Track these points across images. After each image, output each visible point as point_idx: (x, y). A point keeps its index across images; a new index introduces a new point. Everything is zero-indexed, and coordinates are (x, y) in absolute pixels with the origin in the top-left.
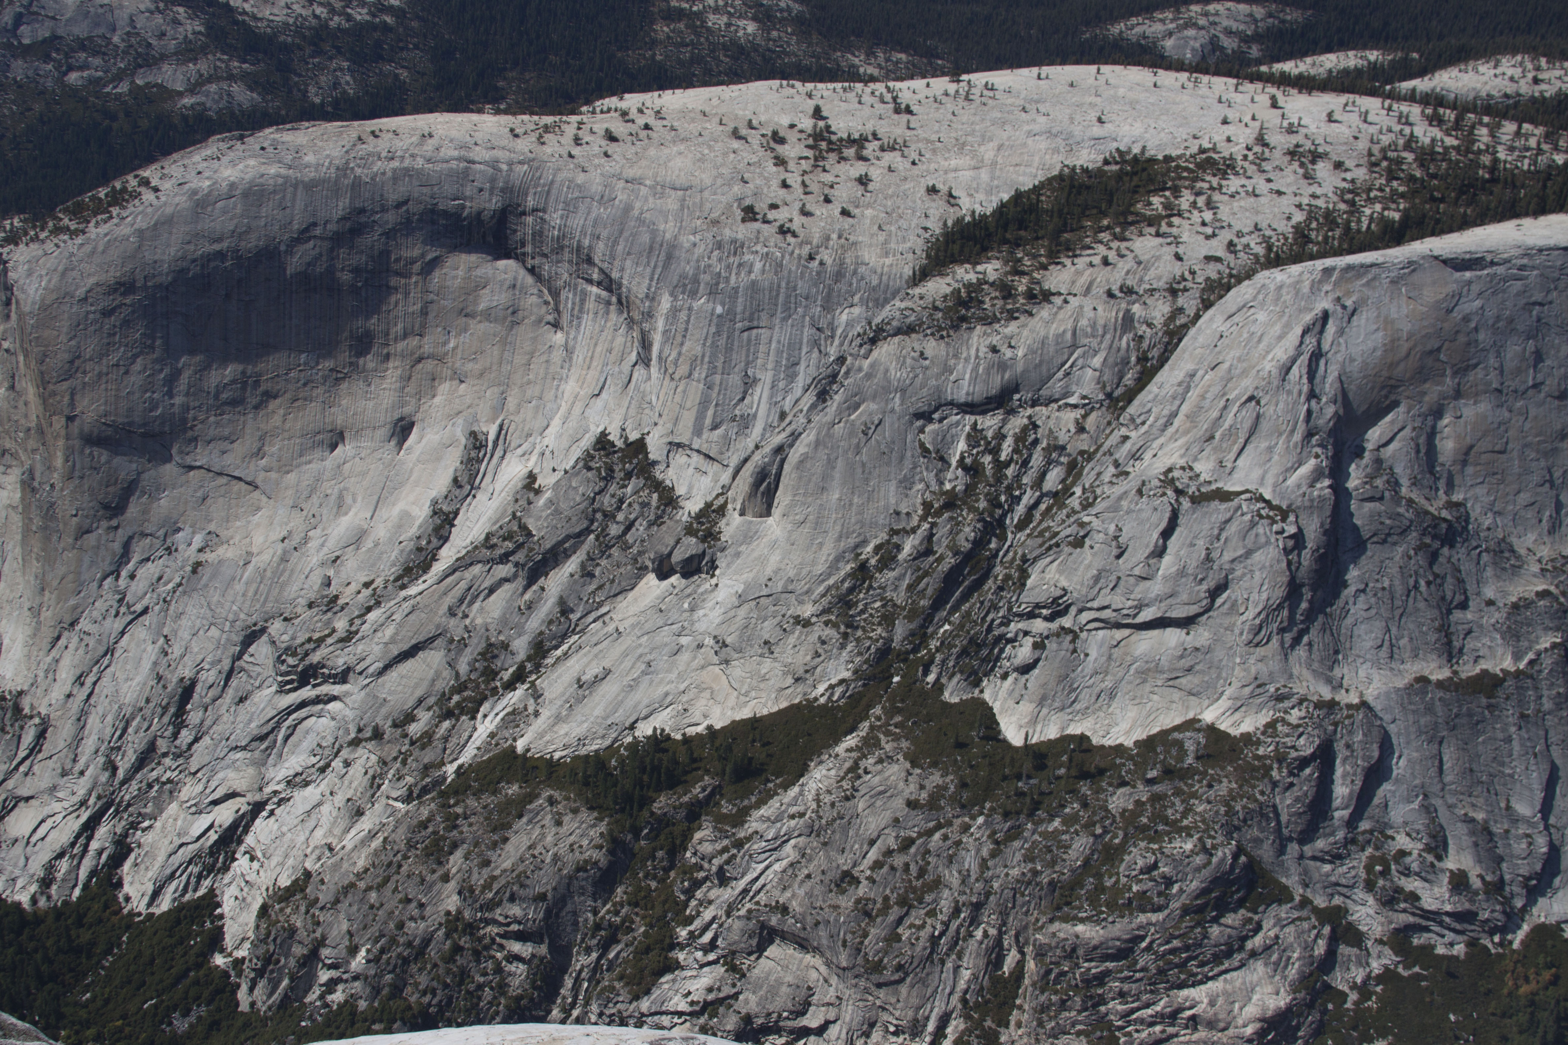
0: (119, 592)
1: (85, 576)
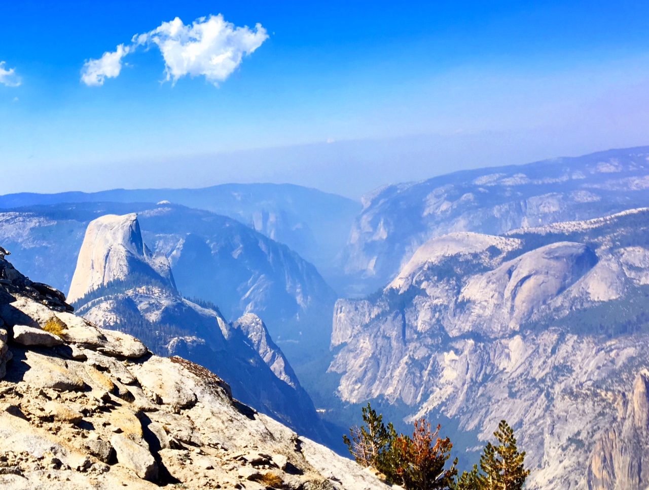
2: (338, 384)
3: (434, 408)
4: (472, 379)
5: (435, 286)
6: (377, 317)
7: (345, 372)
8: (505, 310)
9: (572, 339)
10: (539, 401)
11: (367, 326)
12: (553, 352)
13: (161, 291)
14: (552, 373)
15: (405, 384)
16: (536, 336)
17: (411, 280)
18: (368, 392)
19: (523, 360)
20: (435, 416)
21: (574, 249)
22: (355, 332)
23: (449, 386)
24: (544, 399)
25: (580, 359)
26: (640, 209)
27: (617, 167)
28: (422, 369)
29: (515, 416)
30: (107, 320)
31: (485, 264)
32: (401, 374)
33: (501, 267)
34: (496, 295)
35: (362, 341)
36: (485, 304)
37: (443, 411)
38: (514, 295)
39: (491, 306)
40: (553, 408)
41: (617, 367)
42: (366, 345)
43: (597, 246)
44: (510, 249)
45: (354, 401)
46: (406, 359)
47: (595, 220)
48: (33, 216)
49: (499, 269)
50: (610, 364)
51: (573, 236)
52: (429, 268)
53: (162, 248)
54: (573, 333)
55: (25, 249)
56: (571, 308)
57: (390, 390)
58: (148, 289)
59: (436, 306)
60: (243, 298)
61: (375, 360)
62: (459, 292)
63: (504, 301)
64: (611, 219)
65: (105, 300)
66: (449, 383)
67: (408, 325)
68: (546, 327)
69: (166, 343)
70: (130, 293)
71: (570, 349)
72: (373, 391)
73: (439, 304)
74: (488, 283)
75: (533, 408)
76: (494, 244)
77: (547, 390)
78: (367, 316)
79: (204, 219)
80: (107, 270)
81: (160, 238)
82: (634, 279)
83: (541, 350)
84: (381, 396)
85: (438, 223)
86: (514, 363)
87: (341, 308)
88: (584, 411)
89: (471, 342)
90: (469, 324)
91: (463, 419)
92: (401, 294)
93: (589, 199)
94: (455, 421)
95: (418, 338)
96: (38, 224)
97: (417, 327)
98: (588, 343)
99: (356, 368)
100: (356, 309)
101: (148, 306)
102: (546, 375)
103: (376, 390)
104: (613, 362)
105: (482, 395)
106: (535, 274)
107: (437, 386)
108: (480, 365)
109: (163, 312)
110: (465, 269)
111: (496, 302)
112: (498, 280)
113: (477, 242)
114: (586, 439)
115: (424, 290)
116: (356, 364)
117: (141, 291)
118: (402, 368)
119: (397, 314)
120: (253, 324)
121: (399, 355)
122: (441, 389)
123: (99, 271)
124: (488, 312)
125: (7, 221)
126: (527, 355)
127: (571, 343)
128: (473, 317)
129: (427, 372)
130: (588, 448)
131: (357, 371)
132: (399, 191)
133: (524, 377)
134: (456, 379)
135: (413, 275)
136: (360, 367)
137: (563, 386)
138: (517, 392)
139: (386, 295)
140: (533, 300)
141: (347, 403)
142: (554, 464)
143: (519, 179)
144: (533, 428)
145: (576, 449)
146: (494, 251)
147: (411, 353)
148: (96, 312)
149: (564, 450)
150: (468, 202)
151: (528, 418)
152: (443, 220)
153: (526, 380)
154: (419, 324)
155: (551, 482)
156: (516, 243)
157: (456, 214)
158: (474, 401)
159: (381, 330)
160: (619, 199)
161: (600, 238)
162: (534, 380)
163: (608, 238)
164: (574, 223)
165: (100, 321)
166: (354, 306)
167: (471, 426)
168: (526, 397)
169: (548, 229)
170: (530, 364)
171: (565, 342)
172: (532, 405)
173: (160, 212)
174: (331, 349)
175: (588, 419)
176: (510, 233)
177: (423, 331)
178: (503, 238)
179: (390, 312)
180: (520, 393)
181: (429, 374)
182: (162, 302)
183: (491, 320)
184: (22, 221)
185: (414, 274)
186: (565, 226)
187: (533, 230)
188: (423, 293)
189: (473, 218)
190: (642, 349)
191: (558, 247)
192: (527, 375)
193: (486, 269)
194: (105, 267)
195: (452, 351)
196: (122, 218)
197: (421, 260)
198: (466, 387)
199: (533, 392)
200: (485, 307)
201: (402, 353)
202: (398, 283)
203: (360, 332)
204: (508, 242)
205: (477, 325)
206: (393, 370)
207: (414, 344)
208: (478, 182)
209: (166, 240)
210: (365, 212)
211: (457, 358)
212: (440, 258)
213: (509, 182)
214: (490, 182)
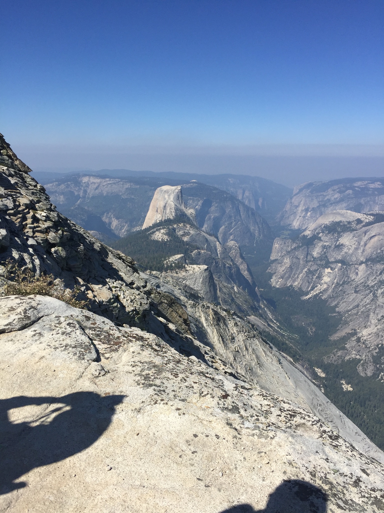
2: (271, 278)
3: (317, 294)
4: (337, 282)
5: (326, 236)
6: (295, 248)
7: (275, 273)
8: (360, 251)
10: (369, 296)
11: (289, 252)
12: (381, 274)
13: (191, 227)
14: (378, 284)
15: (304, 282)
16: (373, 265)
17: (314, 232)
18: (285, 283)
19: (364, 276)
20: (316, 297)
22: (283, 254)
23: (325, 284)
24: (372, 295)
28: (313, 275)
29: (356, 302)
30: (163, 238)
31: (353, 228)
32: (302, 276)
33: (361, 230)
34: (356, 243)
35: (285, 259)
36: (350, 247)
37: (320, 296)
38: (365, 244)
39: (353, 249)
40: (377, 301)
42: (287, 261)
44: (367, 221)
45: (278, 287)
46: (306, 269)
48: (128, 182)
52: (324, 227)
53: (191, 204)
55: (123, 198)
57: (296, 283)
58: (184, 225)
59: (325, 246)
61: (291, 269)
62: (338, 240)
63: (360, 247)
65: (163, 228)
66: (326, 283)
67: (310, 254)
68: (379, 261)
69: (191, 252)
70: (175, 226)
73: (327, 245)
74: (353, 237)
75: (365, 299)
76: (360, 218)
77: (374, 292)
78: (289, 248)
79: (214, 192)
80: (164, 213)
81: (191, 199)
83: (374, 272)
84: (291, 286)
85: (331, 204)
86: (360, 277)
87: (277, 243)
89: (340, 265)
90: (340, 256)
91: (330, 300)
92: (308, 238)
94: (326, 301)
95: (314, 260)
96: (130, 186)
97: (313, 255)
99: (281, 271)
100: (285, 243)
101: (183, 233)
102: (375, 284)
103: (289, 283)
105: (341, 290)
106: (378, 235)
107: (319, 284)
108: (342, 276)
109: (191, 237)
110: (343, 229)
111: (356, 247)
112: (359, 236)
113: (351, 216)
115: (320, 237)
116: (281, 269)
117: (181, 225)
118: (304, 274)
119: (305, 248)
120: (234, 247)
122: (321, 285)
123: (160, 213)
124: (351, 251)
125: (114, 183)
126: (367, 274)
128: (343, 253)
129: (315, 277)
131: (281, 273)
132: (314, 186)
133: (363, 284)
134: (329, 281)
135: (315, 229)
136: (283, 271)
137: (382, 290)
138: (358, 291)
139: (301, 238)
140: (375, 248)
141: (274, 287)
142: (373, 326)
143: (377, 185)
144: (364, 308)
146: (359, 221)
147: (309, 267)
148: (158, 234)
149: (379, 320)
150: (349, 194)
151: (362, 303)
152: (334, 203)
153: (364, 285)
154: (315, 254)
155: (370, 335)
156: (371, 218)
157: (341, 200)
158: (336, 293)
159: (296, 255)
162: (368, 286)
165: (160, 238)
167: (333, 304)
168: (363, 293)
170: (368, 278)
173: (191, 186)
174: (270, 261)
176: (369, 213)
177: (317, 257)
178: (365, 215)
179: (302, 246)
180: (360, 291)
182: (191, 232)
183: (351, 255)
184: (122, 184)
185: (317, 229)
187: (381, 212)
188: (320, 239)
189: (350, 203)
192: (365, 283)
193: (354, 230)
194: (163, 212)
195: (329, 268)
196: (174, 188)
197: (321, 222)
198: (334, 285)
199: (367, 292)
200: (350, 249)
201: (304, 267)
202: (307, 233)
203: (285, 255)
204: (367, 217)
205: (344, 257)
206: (299, 274)
207: (311, 263)
208: (356, 184)
209: (193, 201)
210: (295, 195)
211: (332, 272)
212: (331, 222)
213: (372, 186)
214: (362, 185)
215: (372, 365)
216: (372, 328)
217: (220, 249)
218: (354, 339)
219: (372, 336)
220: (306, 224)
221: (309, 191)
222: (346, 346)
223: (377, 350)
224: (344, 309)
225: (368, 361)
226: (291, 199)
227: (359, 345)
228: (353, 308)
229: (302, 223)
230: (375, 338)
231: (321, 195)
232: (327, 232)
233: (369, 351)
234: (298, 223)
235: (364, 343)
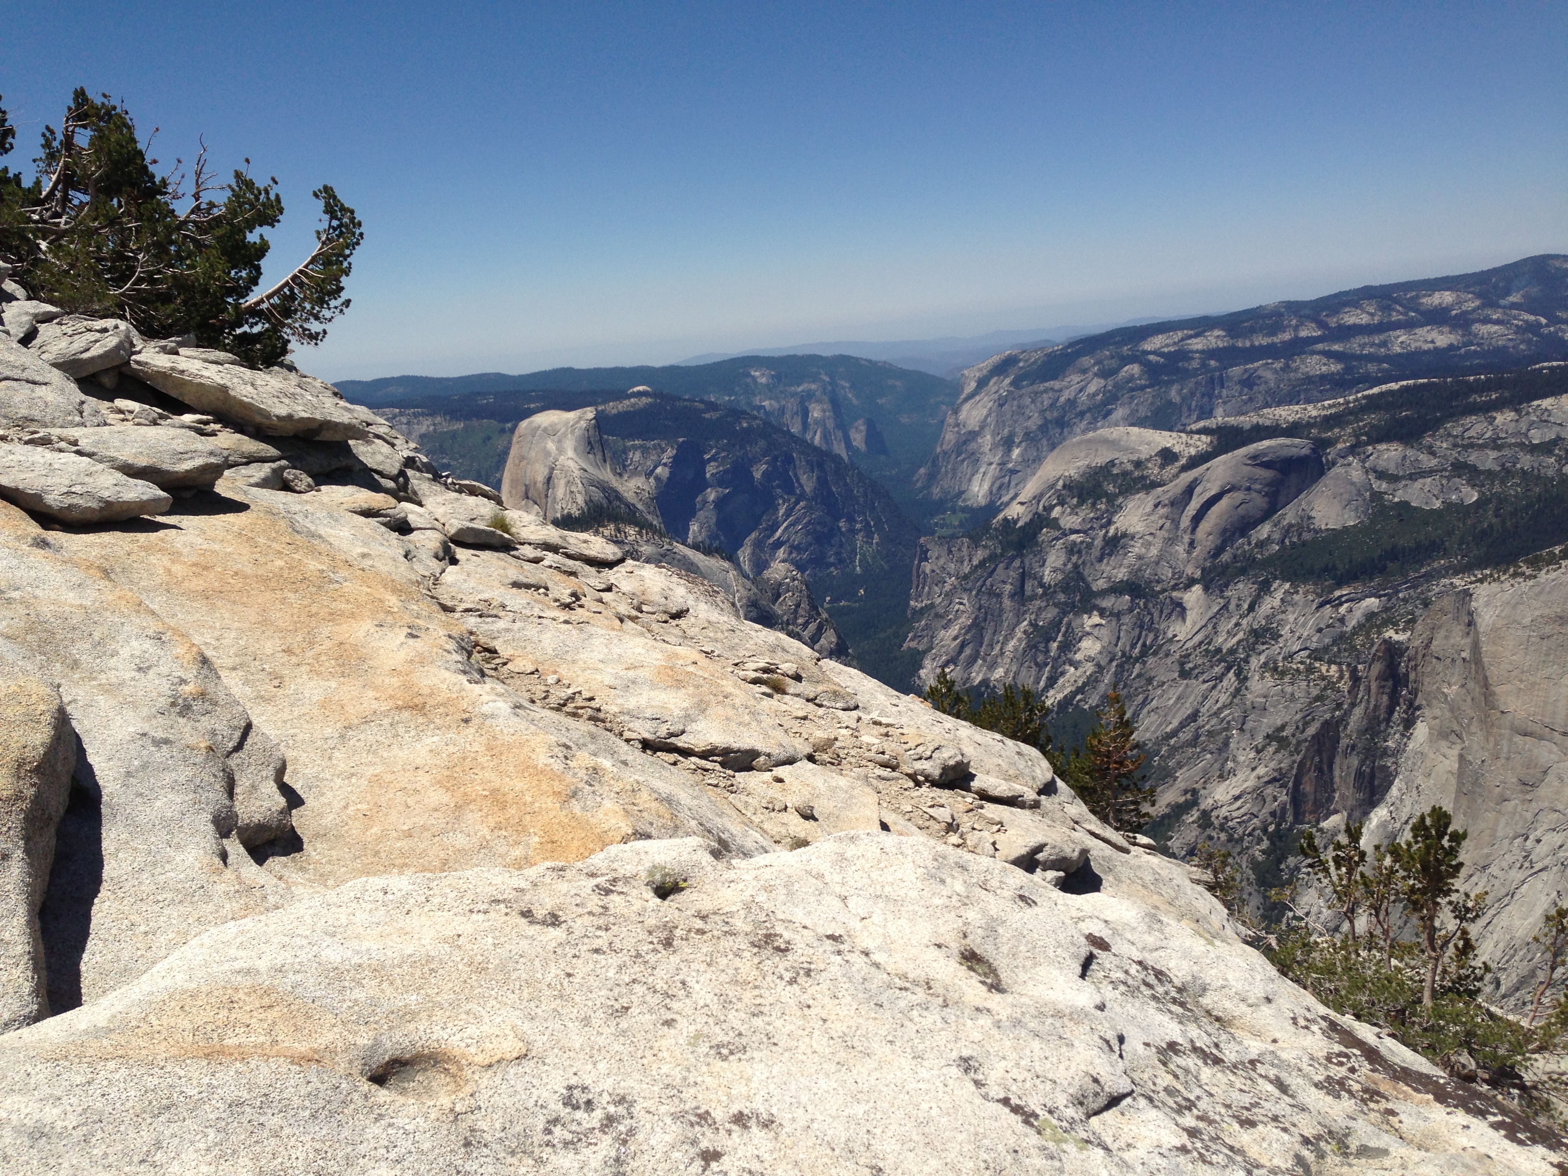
0: (1525, 851)
1: (1500, 833)
2: (921, 667)
3: (1066, 697)
4: (1124, 653)
5: (1074, 513)
6: (982, 564)
7: (930, 649)
8: (1180, 549)
9: (1281, 589)
10: (1225, 683)
11: (966, 577)
12: (1251, 608)
13: (640, 533)
14: (1247, 640)
15: (1022, 664)
16: (1227, 585)
17: (1035, 506)
18: (966, 676)
19: (1203, 623)
20: (1067, 706)
21: (1294, 449)
22: (947, 587)
23: (1089, 664)
24: (1234, 679)
25: (1291, 618)
26: (1405, 383)
27: (1372, 315)
28: (1049, 639)
29: (1188, 705)
31: (1152, 478)
32: (1016, 649)
33: (1177, 481)
34: (1168, 525)
35: (957, 601)
36: (1150, 539)
37: (1078, 701)
38: (1195, 524)
39: (1159, 542)
40: (1246, 692)
41: (1348, 629)
42: (964, 607)
43: (1330, 443)
44: (1193, 452)
46: (1024, 625)
47: (1330, 402)
48: (423, 414)
49: (1174, 483)
50: (1337, 624)
51: (1294, 430)
52: (1064, 486)
53: (639, 464)
54: (1284, 580)
56: (1283, 542)
57: (999, 673)
59: (1074, 543)
60: (771, 541)
61: (977, 628)
62: (1110, 523)
63: (1179, 533)
64: (1356, 400)
66: (1089, 659)
67: (1030, 574)
68: (1243, 571)
71: (1277, 603)
72: (973, 675)
73: (1079, 540)
74: (1156, 506)
75: (1214, 693)
76: (1168, 445)
77: (1239, 665)
78: (966, 563)
79: (707, 416)
80: (549, 500)
81: (635, 448)
82: (1385, 493)
83: (1232, 607)
84: (985, 682)
85: (1082, 413)
86: (1190, 626)
87: (926, 553)
88: (1292, 695)
89: (1125, 598)
90: (1124, 570)
92: (1020, 528)
93: (1324, 368)
94: (1096, 715)
95: (1044, 594)
97: (1042, 577)
98: (1306, 593)
99: (948, 641)
100: (950, 552)
102: (1239, 643)
103: (978, 673)
104: (1342, 620)
105: (1139, 676)
106: (1229, 491)
107: (1070, 665)
108: (1137, 631)
110: (1122, 485)
111: (1166, 535)
112: (1172, 501)
113: (1141, 443)
114: (1293, 735)
115: (1056, 520)
116: (947, 637)
118: (1020, 640)
119: (1013, 559)
120: (787, 580)
121: (1014, 621)
122: (1076, 669)
123: (538, 502)
124: (1154, 551)
126: (1210, 614)
127: (1279, 595)
128: (1131, 558)
129: (1055, 645)
130: (1296, 749)
131: (949, 646)
133: (1203, 647)
134: (1100, 653)
135: (1038, 498)
136: (955, 638)
137: (1263, 658)
138: (1192, 669)
139: (996, 529)
140: (1225, 530)
142: (1243, 771)
143: (1214, 339)
144: (1214, 721)
145: (1276, 751)
146: (1167, 456)
147: (1033, 617)
149: (1258, 752)
150: (1131, 378)
151: (1207, 707)
152: (1089, 410)
153: (1207, 651)
154: (1047, 573)
156: (1203, 442)
157: (1111, 399)
158: (1125, 686)
159: (988, 583)
160: (1372, 368)
161: (1336, 430)
162: (1219, 651)
163: (1349, 430)
164: (1297, 408)
166: (946, 548)
168: (1205, 676)
169: (1255, 419)
170: (1214, 628)
171: (1271, 593)
172: (1214, 687)
173: (633, 405)
174: (909, 615)
175: (1299, 706)
176: (1194, 427)
177: (1052, 583)
178: (1183, 435)
179: (1002, 555)
180: (1197, 671)
181: (1059, 648)
182: (642, 549)
183: (1157, 563)
184: (407, 424)
185: (1041, 495)
186: (1283, 413)
187: (1232, 420)
188: (1054, 524)
189: (1137, 405)
190: (1389, 600)
191: (1268, 447)
192: (1209, 643)
193: (1155, 485)
194: (547, 496)
195: (1095, 613)
196: (572, 415)
197: (1054, 473)
198: (1114, 664)
199: (1217, 669)
200: (1150, 544)
201: (1019, 618)
202: (1015, 511)
203: (955, 588)
204: (1190, 442)
205: (1136, 572)
206: (1004, 644)
207: (1038, 603)
208: (1148, 346)
209: (645, 451)
210: (966, 400)
211: (1104, 622)
212: (1082, 469)
213: (1197, 344)
214: (1167, 346)
215: (1255, 894)
216: (1241, 776)
217: (744, 592)
218: (1191, 820)
219: (1245, 802)
220: (1013, 484)
221: (1007, 381)
222: (1169, 843)
223: (1265, 844)
224: (1154, 732)
225: (1242, 881)
226: (956, 412)
227: (1211, 838)
228: (1182, 725)
229: (997, 485)
230: (1253, 806)
231: (1046, 391)
232: (1075, 501)
233: (1243, 850)
234: (986, 486)
235: (1222, 828)
